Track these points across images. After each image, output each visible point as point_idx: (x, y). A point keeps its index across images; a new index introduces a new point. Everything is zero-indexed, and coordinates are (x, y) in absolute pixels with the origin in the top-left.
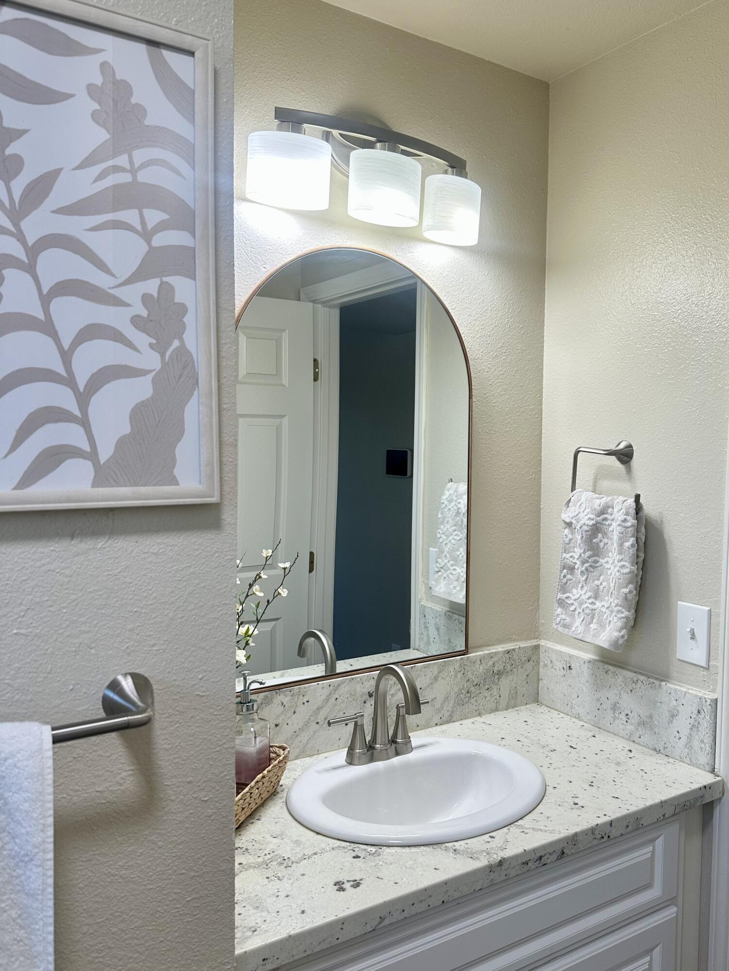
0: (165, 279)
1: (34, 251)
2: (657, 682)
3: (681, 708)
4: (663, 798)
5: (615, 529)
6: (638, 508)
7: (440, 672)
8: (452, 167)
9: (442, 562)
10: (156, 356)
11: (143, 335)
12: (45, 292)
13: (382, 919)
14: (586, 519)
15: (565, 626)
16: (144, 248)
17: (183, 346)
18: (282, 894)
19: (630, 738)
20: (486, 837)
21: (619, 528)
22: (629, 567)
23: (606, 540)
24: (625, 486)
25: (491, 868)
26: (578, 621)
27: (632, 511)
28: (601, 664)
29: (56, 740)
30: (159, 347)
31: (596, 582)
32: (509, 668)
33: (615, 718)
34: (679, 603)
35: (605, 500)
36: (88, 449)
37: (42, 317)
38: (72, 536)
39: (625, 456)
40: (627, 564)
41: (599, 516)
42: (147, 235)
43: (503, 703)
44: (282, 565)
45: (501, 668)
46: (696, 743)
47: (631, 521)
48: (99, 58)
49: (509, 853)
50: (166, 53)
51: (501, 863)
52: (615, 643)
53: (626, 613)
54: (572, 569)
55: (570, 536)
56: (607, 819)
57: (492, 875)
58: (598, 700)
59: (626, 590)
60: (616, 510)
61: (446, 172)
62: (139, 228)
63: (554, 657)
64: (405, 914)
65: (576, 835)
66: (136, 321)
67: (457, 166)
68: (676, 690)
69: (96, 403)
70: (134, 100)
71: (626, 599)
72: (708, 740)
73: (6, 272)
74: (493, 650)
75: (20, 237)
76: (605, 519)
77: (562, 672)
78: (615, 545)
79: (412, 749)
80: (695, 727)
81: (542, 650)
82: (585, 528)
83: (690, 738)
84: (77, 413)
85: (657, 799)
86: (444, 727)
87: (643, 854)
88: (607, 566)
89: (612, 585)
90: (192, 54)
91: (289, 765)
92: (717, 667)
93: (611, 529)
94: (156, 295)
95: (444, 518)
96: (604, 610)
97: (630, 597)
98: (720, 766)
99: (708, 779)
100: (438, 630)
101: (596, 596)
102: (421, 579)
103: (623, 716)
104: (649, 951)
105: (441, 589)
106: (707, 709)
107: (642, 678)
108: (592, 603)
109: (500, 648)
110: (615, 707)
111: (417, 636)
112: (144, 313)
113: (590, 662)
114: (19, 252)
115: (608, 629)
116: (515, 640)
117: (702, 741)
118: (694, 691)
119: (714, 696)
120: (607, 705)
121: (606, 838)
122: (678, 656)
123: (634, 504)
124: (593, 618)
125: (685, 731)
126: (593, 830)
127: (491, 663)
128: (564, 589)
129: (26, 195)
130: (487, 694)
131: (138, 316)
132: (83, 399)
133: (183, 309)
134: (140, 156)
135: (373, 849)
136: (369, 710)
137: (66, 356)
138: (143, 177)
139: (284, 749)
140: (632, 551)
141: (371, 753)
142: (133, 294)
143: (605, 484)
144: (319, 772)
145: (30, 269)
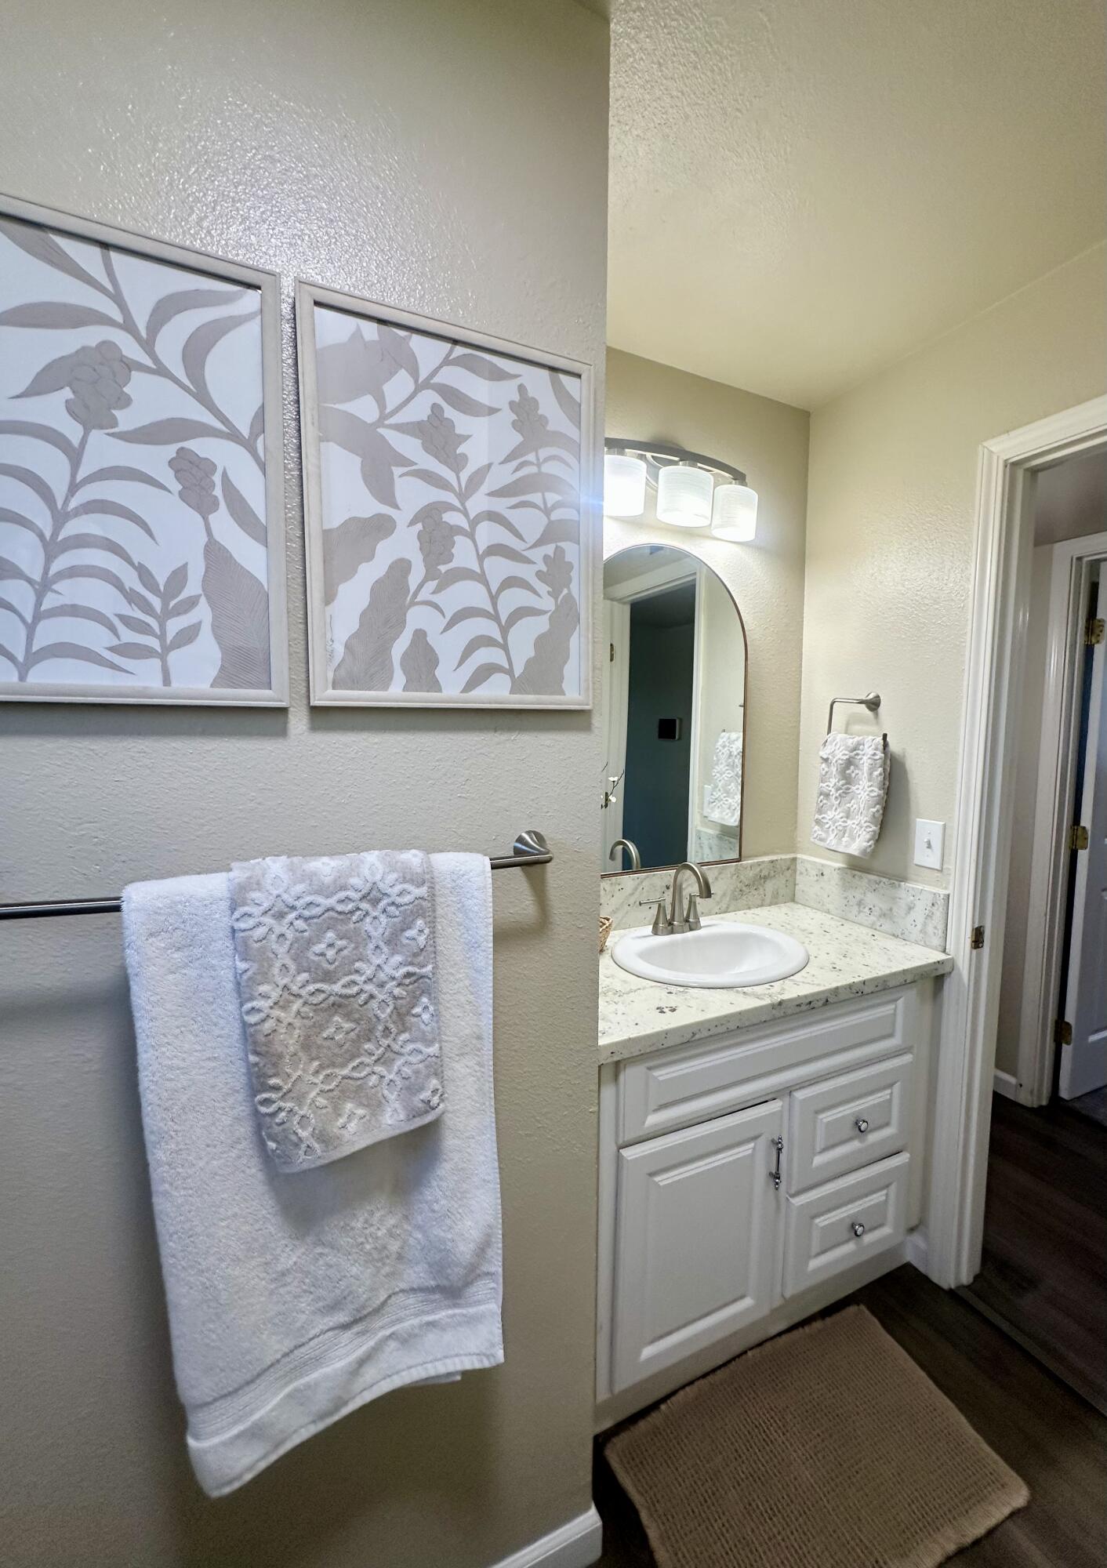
0: (559, 544)
1: (474, 523)
2: (896, 883)
3: (917, 903)
4: (906, 967)
5: (865, 762)
6: (886, 745)
7: (720, 874)
8: (735, 479)
9: (717, 794)
10: (552, 600)
11: (544, 585)
12: (481, 553)
13: (694, 1034)
14: (841, 755)
15: (821, 840)
16: (545, 521)
17: (569, 594)
18: (620, 1013)
19: (872, 927)
20: (767, 986)
21: (869, 761)
22: (877, 792)
23: (857, 771)
24: (874, 729)
25: (773, 1006)
26: (832, 836)
27: (881, 747)
28: (849, 871)
29: (494, 867)
30: (554, 594)
31: (848, 805)
32: (772, 874)
33: (860, 912)
34: (918, 820)
35: (857, 739)
36: (507, 667)
37: (478, 571)
38: (495, 731)
39: (874, 705)
40: (876, 790)
41: (852, 751)
42: (547, 512)
43: (768, 900)
44: (612, 779)
45: (767, 874)
46: (930, 929)
47: (880, 755)
48: (518, 381)
49: (786, 997)
50: (562, 377)
51: (780, 1003)
52: (864, 851)
53: (874, 828)
54: (827, 795)
55: (826, 769)
56: (861, 979)
57: (774, 1011)
58: (846, 898)
59: (874, 810)
60: (866, 746)
61: (731, 483)
62: (542, 506)
63: (809, 866)
64: (711, 1033)
65: (837, 988)
66: (539, 575)
67: (739, 477)
68: (913, 888)
69: (514, 634)
70: (540, 412)
71: (874, 816)
72: (941, 927)
73: (456, 538)
74: (760, 859)
75: (466, 514)
76: (857, 754)
77: (816, 878)
78: (865, 775)
79: (701, 928)
80: (929, 916)
81: (798, 862)
82: (840, 762)
83: (925, 925)
84: (500, 640)
85: (900, 968)
86: (722, 915)
87: (887, 1009)
88: (858, 792)
89: (862, 806)
90: (579, 376)
91: (612, 933)
92: (949, 869)
93: (861, 762)
94: (552, 556)
95: (718, 760)
96: (854, 826)
97: (877, 815)
98: (950, 947)
99: (942, 957)
100: (711, 848)
101: (848, 815)
102: (696, 810)
103: (867, 910)
104: (891, 1086)
105: (716, 816)
106: (941, 902)
107: (884, 880)
108: (844, 822)
109: (766, 859)
110: (860, 903)
111: (693, 853)
112: (544, 569)
113: (839, 869)
114: (465, 525)
115: (858, 840)
116: (777, 853)
117: (935, 928)
118: (927, 888)
119: (947, 892)
120: (853, 902)
121: (860, 994)
122: (916, 861)
123: (882, 742)
124: (844, 833)
125: (920, 920)
126: (850, 986)
127: (759, 869)
128: (820, 811)
129: (470, 479)
130: (755, 893)
131: (540, 571)
132: (504, 631)
133: (570, 566)
134: (544, 453)
135: (682, 989)
136: (668, 897)
137: (494, 599)
138: (546, 469)
139: (608, 920)
140: (881, 778)
141: (671, 928)
142: (537, 555)
143: (856, 728)
144: (633, 938)
145: (471, 535)
